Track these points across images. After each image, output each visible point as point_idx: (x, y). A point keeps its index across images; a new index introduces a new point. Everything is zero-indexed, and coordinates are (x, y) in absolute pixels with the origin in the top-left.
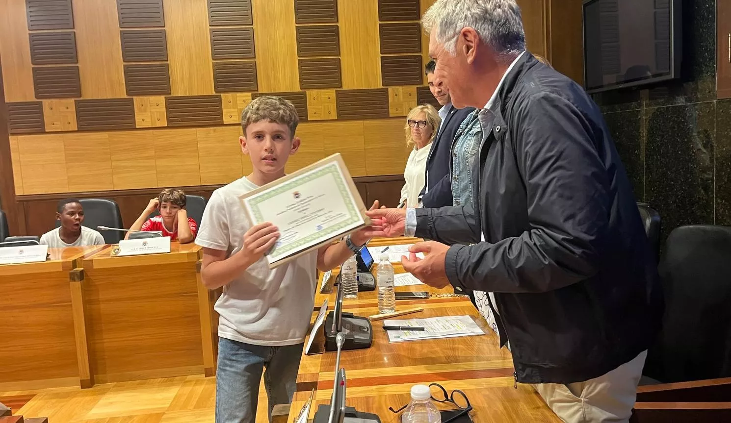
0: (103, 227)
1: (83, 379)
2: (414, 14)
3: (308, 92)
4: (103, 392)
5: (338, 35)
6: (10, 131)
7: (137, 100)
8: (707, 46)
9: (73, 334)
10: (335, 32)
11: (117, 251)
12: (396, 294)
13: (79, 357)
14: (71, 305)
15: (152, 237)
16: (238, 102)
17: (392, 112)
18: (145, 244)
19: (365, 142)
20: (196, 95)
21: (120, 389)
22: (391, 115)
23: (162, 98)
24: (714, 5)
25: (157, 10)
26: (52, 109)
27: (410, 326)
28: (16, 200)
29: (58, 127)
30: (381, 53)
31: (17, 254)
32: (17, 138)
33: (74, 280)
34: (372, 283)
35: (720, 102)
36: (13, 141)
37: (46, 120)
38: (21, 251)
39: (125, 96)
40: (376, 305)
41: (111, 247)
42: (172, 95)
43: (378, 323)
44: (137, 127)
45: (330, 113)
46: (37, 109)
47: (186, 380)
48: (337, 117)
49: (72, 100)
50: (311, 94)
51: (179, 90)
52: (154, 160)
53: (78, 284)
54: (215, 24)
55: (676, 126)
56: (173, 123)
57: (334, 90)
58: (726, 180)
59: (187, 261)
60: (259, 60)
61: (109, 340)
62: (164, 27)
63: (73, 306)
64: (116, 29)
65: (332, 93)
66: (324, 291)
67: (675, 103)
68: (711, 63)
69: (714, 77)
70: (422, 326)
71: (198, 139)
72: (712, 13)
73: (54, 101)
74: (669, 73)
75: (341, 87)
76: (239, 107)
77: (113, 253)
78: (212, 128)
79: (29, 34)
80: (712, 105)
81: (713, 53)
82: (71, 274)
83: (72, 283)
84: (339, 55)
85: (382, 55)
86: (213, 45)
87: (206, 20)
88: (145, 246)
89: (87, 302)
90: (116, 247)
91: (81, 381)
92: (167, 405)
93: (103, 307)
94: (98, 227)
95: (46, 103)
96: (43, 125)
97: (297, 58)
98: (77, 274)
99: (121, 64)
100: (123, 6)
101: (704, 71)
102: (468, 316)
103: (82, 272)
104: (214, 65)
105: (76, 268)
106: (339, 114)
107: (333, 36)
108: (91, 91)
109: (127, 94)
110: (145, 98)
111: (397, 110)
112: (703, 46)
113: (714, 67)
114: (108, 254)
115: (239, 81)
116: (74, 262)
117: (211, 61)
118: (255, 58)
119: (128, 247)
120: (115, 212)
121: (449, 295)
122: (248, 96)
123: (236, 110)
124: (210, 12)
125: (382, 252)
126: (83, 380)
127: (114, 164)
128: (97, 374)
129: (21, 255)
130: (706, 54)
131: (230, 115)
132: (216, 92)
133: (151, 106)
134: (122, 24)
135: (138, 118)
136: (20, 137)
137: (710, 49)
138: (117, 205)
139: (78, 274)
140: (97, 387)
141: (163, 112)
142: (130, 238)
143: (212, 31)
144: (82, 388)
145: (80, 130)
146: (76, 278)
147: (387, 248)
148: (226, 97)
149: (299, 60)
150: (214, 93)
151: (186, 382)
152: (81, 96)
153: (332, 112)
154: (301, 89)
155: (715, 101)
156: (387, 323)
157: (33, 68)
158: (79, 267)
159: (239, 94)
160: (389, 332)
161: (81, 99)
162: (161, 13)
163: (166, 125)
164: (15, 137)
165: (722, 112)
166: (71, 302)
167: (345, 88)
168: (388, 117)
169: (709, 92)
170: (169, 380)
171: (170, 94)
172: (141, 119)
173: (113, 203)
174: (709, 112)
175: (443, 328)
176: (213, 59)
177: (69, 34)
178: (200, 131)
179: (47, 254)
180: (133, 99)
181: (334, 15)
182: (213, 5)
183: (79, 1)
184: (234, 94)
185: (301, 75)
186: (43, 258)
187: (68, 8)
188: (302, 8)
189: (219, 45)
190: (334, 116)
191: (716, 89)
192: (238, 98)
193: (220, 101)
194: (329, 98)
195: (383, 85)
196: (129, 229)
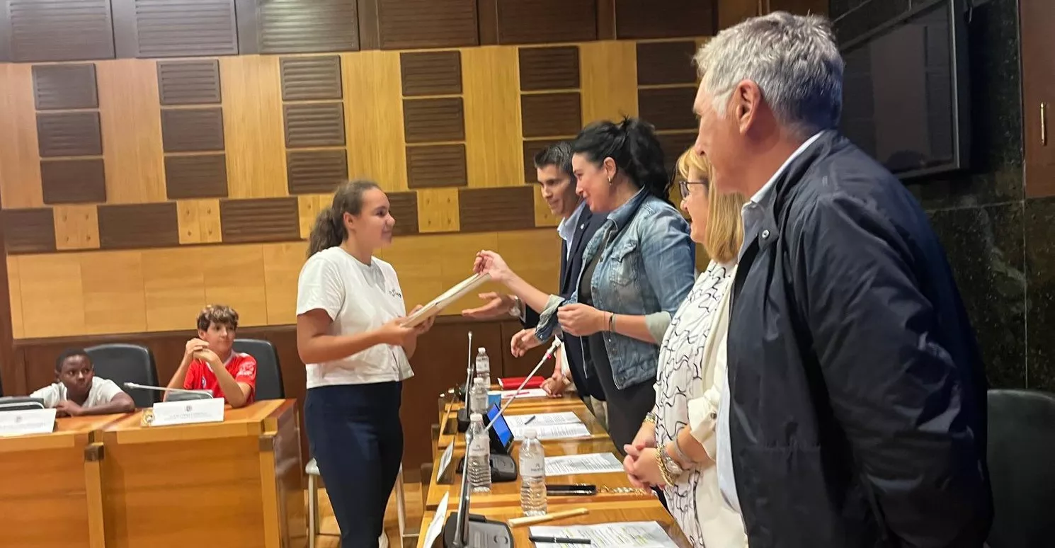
0: (131, 385)
2: (572, 79)
3: (418, 192)
5: (461, 111)
6: (7, 249)
7: (181, 205)
8: (1008, 121)
9: (87, 537)
10: (459, 106)
11: (150, 418)
12: (549, 488)
14: (85, 496)
15: (199, 399)
17: (539, 220)
18: (189, 409)
20: (263, 197)
22: (537, 225)
23: (216, 202)
24: (1016, 61)
25: (211, 80)
26: (65, 219)
27: (570, 537)
28: (14, 345)
29: (73, 244)
30: (523, 136)
31: (13, 423)
32: (18, 259)
33: (90, 460)
34: (512, 471)
35: (1030, 202)
36: (12, 263)
37: (58, 234)
38: (19, 419)
39: (165, 199)
40: (517, 504)
41: (142, 412)
42: (229, 198)
43: (521, 530)
44: (180, 243)
45: (449, 221)
46: (46, 218)
48: (461, 227)
49: (94, 206)
50: (423, 195)
51: (240, 189)
52: (203, 290)
53: (95, 465)
54: (290, 98)
55: (964, 240)
56: (230, 237)
57: (456, 189)
58: (1043, 320)
59: (246, 434)
60: (351, 148)
62: (220, 103)
63: (88, 496)
64: (156, 108)
65: (453, 193)
66: (442, 481)
67: (961, 205)
68: (1016, 146)
69: (1020, 166)
70: (586, 538)
71: (265, 260)
72: (1015, 72)
73: (71, 208)
74: (952, 161)
75: (466, 184)
77: (144, 423)
78: (284, 244)
79: (37, 115)
80: (1019, 207)
81: (1017, 131)
82: (86, 451)
83: (88, 464)
84: (464, 139)
85: (525, 139)
86: (287, 127)
87: (278, 92)
88: (189, 412)
89: (108, 491)
90: (148, 413)
93: (131, 500)
94: (126, 384)
95: (58, 210)
96: (53, 242)
97: (404, 144)
98: (95, 453)
99: (161, 156)
100: (165, 76)
101: (1005, 158)
102: (655, 523)
103: (101, 448)
104: (288, 155)
105: (93, 441)
106: (462, 224)
107: (455, 113)
108: (119, 195)
109: (169, 197)
110: (193, 201)
111: (546, 218)
112: (1002, 122)
113: (1020, 153)
114: (137, 423)
116: (92, 434)
117: (284, 151)
118: (345, 144)
119: (164, 414)
120: (148, 363)
121: (627, 491)
124: (284, 81)
125: (526, 424)
127: (147, 294)
129: (20, 423)
130: (1008, 133)
132: (290, 193)
133: (200, 214)
134: (164, 99)
135: (182, 231)
136: (20, 257)
137: (1013, 125)
138: (150, 353)
139: (97, 451)
141: (217, 223)
142: (169, 400)
143: (286, 108)
145: (104, 247)
146: (93, 457)
147: (534, 418)
148: (304, 200)
149: (407, 147)
150: (288, 195)
152: (105, 201)
153: (453, 221)
154: (409, 188)
155: (1023, 202)
156: (536, 531)
157: (41, 162)
158: (97, 442)
159: (322, 196)
160: (537, 544)
161: (106, 204)
162: (217, 84)
163: (220, 240)
164: (13, 257)
165: (1035, 218)
166: (85, 491)
167: (471, 186)
168: (533, 228)
169: (1014, 188)
171: (227, 195)
172: (186, 232)
173: (146, 351)
174: (1014, 217)
175: (619, 541)
176: (287, 147)
177: (91, 115)
178: (269, 249)
179: (55, 423)
180: (175, 204)
181: (457, 82)
182: (287, 71)
183: (106, 69)
184: (315, 196)
185: (409, 167)
186: (49, 428)
187: (91, 78)
188: (411, 73)
189: (296, 127)
190: (456, 226)
191: (1025, 184)
192: (321, 202)
193: (296, 205)
194: (449, 201)
195: (526, 182)
196: (166, 386)
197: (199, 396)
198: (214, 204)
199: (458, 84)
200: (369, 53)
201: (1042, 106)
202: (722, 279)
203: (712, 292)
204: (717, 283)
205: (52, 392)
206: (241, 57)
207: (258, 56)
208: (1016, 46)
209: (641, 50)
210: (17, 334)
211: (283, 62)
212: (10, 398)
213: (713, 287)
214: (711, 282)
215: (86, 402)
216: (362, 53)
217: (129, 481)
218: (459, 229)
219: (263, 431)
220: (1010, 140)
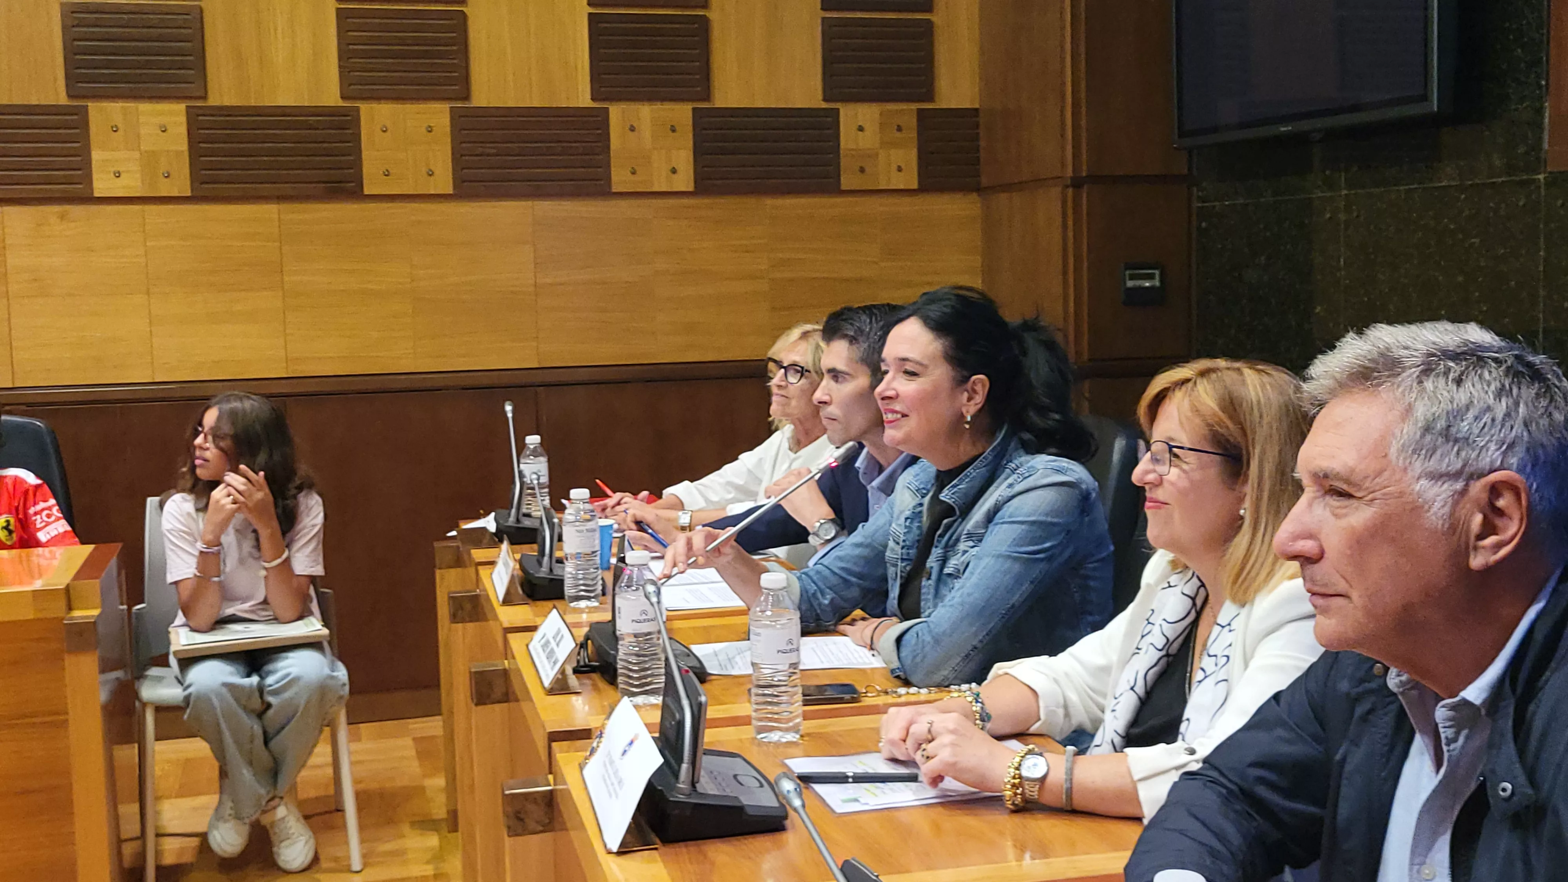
3: (364, 108)
16: (143, 131)
17: (621, 177)
19: (536, 266)
20: (4, 102)
22: (616, 188)
35: (1552, 180)
45: (431, 174)
48: (456, 186)
50: (374, 115)
55: (1432, 243)
57: (444, 107)
65: (439, 114)
67: (1431, 180)
68: (1534, 75)
69: (1540, 111)
71: (8, 242)
74: (1424, 98)
75: (467, 97)
76: (144, 148)
78: (56, 209)
80: (1533, 188)
85: (592, 10)
101: (1513, 97)
106: (458, 180)
111: (634, 173)
113: (1540, 87)
115: (148, 65)
122: (175, 114)
123: (137, 155)
131: (115, 168)
132: (70, 96)
148: (103, 114)
149: (338, 10)
150: (64, 101)
153: (438, 171)
154: (343, 97)
155: (1541, 177)
159: (145, 107)
165: (1562, 206)
167: (477, 102)
168: (607, 193)
169: (1527, 152)
174: (1524, 205)
178: (19, 218)
184: (131, 105)
185: (344, 55)
190: (444, 183)
191: (1546, 146)
192: (142, 119)
193: (84, 124)
194: (430, 130)
195: (593, 99)
218: (450, 191)
219: (70, 608)
220: (1523, 65)
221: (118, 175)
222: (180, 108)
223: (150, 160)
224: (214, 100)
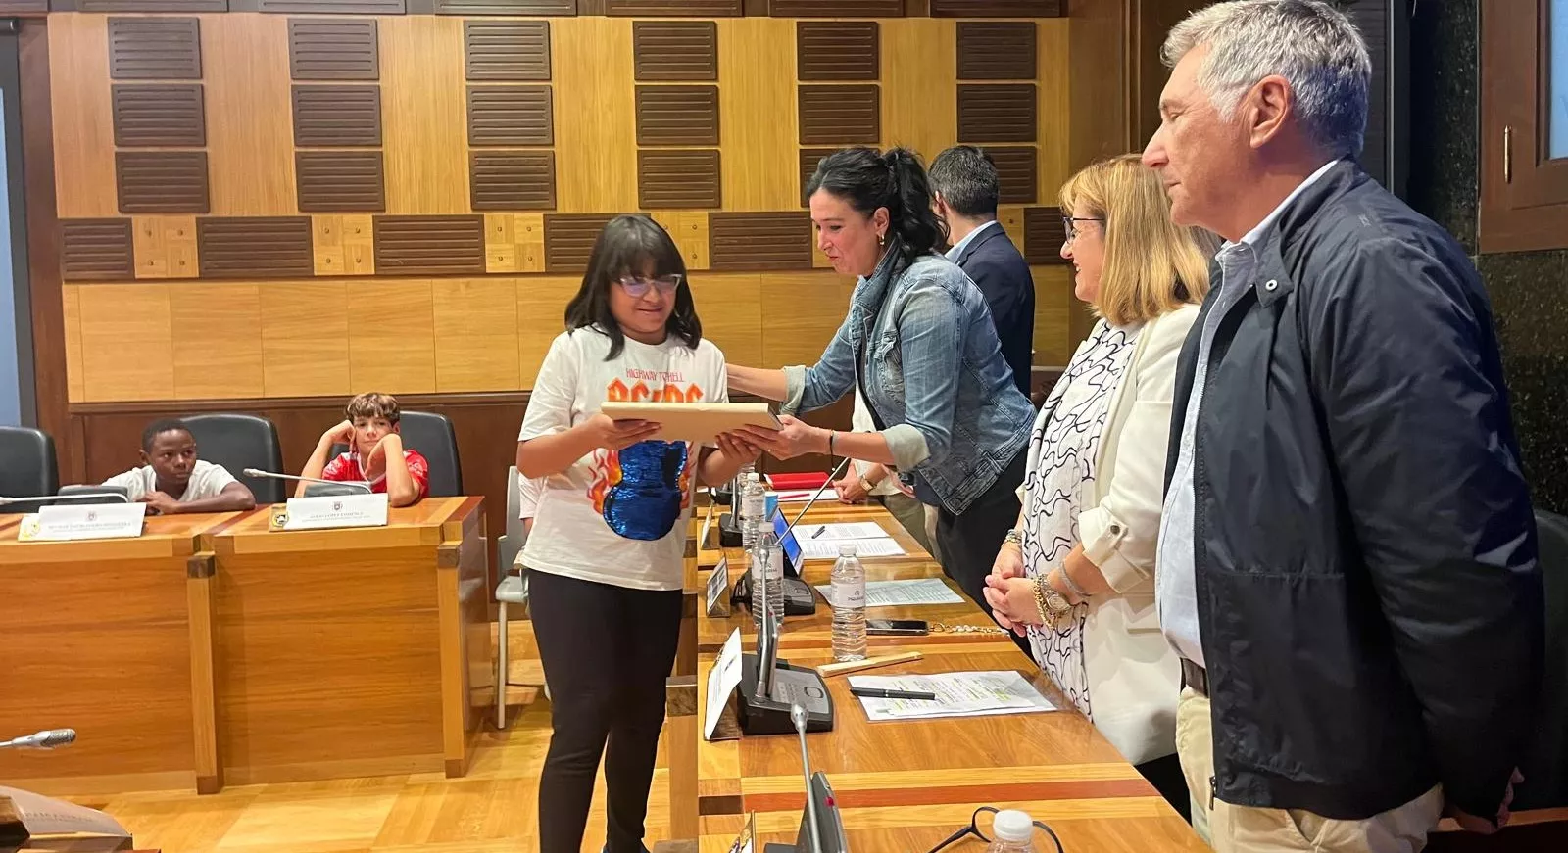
0: (254, 472)
1: (202, 774)
2: (867, 68)
4: (240, 804)
5: (716, 105)
6: (64, 275)
7: (314, 217)
8: (1460, 149)
9: (187, 685)
10: (712, 99)
11: (282, 518)
13: (198, 730)
14: (187, 625)
15: (352, 493)
16: (517, 230)
18: (337, 507)
19: (762, 316)
20: (435, 213)
21: (274, 798)
23: (368, 218)
24: (1474, 71)
25: (366, 48)
26: (150, 234)
27: (904, 689)
28: (69, 410)
29: (161, 269)
30: (800, 143)
31: (86, 521)
32: (78, 289)
33: (195, 575)
34: (808, 600)
35: (1485, 257)
36: (70, 294)
37: (139, 255)
38: (92, 516)
39: (296, 213)
40: (825, 644)
41: (270, 509)
42: (387, 213)
44: (316, 274)
45: (695, 256)
46: (121, 233)
47: (409, 783)
48: (711, 265)
49: (192, 219)
51: (402, 203)
52: (346, 340)
53: (203, 583)
54: (477, 78)
56: (385, 269)
57: (706, 212)
59: (419, 544)
60: (561, 149)
61: (260, 698)
62: (378, 80)
63: (191, 626)
64: (284, 83)
65: (701, 217)
66: (714, 613)
68: (1469, 182)
69: (1474, 209)
71: (435, 301)
72: (1471, 84)
73: (157, 220)
75: (719, 206)
76: (517, 241)
77: (274, 524)
78: (461, 280)
79: (113, 86)
81: (1471, 164)
82: (189, 563)
83: (191, 581)
84: (718, 144)
85: (802, 147)
86: (471, 118)
87: (460, 68)
88: (338, 512)
89: (217, 620)
90: (278, 511)
91: (198, 779)
92: (374, 835)
93: (251, 632)
94: (246, 470)
95: (139, 222)
96: (131, 267)
97: (635, 148)
98: (202, 565)
99: (291, 150)
100: (299, 39)
101: (1454, 198)
102: (1015, 672)
103: (212, 559)
104: (473, 157)
105: (199, 550)
106: (712, 262)
107: (706, 107)
108: (228, 203)
109: (300, 209)
110: (335, 216)
112: (1452, 150)
113: (1475, 190)
114: (264, 525)
115: (520, 189)
116: (197, 538)
117: (466, 149)
118: (553, 144)
119: (303, 513)
120: (270, 441)
121: (969, 629)
122: (537, 219)
123: (513, 246)
124: (469, 53)
125: (813, 536)
126: (204, 778)
127: (266, 344)
128: (230, 765)
129: (94, 522)
130: (1458, 164)
131: (499, 254)
132: (474, 209)
133: (344, 233)
134: (297, 71)
135: (319, 257)
136: (82, 287)
137: (1466, 155)
138: (272, 427)
139: (205, 563)
140: (229, 793)
141: (368, 248)
142: (308, 494)
143: (471, 91)
144: (199, 794)
145: (205, 276)
146: (200, 570)
147: (822, 529)
148: (493, 220)
149: (639, 151)
150: (470, 212)
151: (408, 788)
152: (208, 211)
153: (700, 255)
154: (640, 208)
155: (1476, 257)
156: (856, 682)
157: (116, 153)
158: (205, 550)
159: (518, 215)
161: (209, 215)
162: (374, 53)
163: (373, 273)
164: (72, 287)
165: (1491, 278)
166: (187, 618)
167: (726, 209)
168: (810, 269)
169: (1464, 239)
170: (374, 781)
171: (384, 210)
172: (324, 259)
173: (266, 424)
175: (972, 696)
176: (471, 145)
177: (191, 89)
178: (440, 285)
179: (144, 523)
180: (310, 218)
181: (711, 65)
182: (475, 40)
183: (214, 25)
184: (509, 214)
185: (642, 180)
186: (135, 530)
187: (192, 37)
188: (648, 50)
189: (484, 117)
190: (704, 261)
191: (1479, 233)
192: (517, 222)
193: (481, 227)
194: (695, 228)
195: (802, 206)
196: (299, 475)
197: (350, 489)
198: (366, 220)
199: (712, 67)
200: (589, 18)
201: (1506, 131)
202: (1120, 346)
203: (1107, 363)
204: (1113, 352)
205: (137, 479)
206: (409, 17)
207: (434, 16)
208: (1475, 49)
209: (963, 31)
210: (74, 397)
211: (468, 26)
212: (79, 486)
213: (1108, 357)
214: (1103, 351)
215: (185, 494)
216: (579, 17)
217: (249, 608)
218: (707, 268)
219: (443, 539)
220: (1461, 175)
221: (501, 259)
222: (540, 215)
223: (521, 249)
224: (560, 211)
